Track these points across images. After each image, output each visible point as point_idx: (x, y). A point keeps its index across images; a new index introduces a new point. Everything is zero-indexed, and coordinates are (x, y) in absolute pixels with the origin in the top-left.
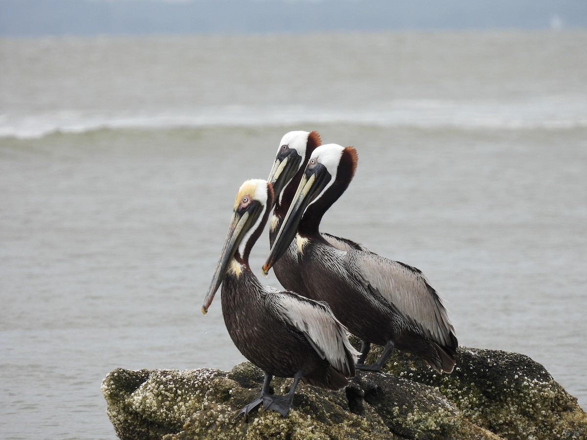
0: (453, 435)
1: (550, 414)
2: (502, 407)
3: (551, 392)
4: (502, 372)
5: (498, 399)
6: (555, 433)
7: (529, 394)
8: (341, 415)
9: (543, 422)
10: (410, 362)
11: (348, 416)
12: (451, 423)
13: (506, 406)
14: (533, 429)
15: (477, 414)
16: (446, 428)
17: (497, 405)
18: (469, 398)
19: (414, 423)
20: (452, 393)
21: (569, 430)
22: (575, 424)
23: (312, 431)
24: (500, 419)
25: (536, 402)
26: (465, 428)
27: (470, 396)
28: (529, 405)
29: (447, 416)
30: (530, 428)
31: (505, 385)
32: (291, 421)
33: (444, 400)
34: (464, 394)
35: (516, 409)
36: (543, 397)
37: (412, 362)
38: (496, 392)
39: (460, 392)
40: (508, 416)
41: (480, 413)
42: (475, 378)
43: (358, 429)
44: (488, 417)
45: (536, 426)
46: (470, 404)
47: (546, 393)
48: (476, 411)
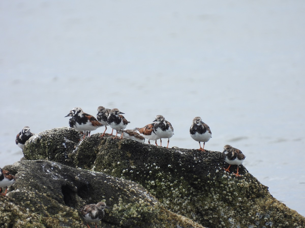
0: (152, 221)
1: (245, 200)
2: (207, 196)
3: (246, 182)
4: (206, 167)
5: (203, 189)
6: (250, 216)
7: (228, 185)
8: (56, 208)
9: (240, 207)
10: (131, 161)
11: (62, 208)
12: (151, 212)
13: (210, 195)
14: (232, 213)
15: (186, 202)
16: (146, 215)
17: (203, 194)
18: (179, 189)
19: (119, 212)
20: (165, 186)
21: (261, 213)
22: (266, 208)
23: (30, 222)
24: (206, 205)
25: (234, 191)
26: (163, 215)
27: (180, 187)
28: (228, 194)
29: (147, 205)
30: (230, 212)
31: (208, 178)
32: (12, 214)
33: (145, 193)
34: (175, 186)
35: (218, 197)
36: (240, 186)
37: (133, 161)
38: (201, 184)
39: (172, 184)
40: (212, 203)
41: (189, 201)
42: (184, 173)
43: (70, 218)
44: (196, 204)
45: (235, 211)
46: (180, 193)
47: (242, 184)
48: (185, 200)
